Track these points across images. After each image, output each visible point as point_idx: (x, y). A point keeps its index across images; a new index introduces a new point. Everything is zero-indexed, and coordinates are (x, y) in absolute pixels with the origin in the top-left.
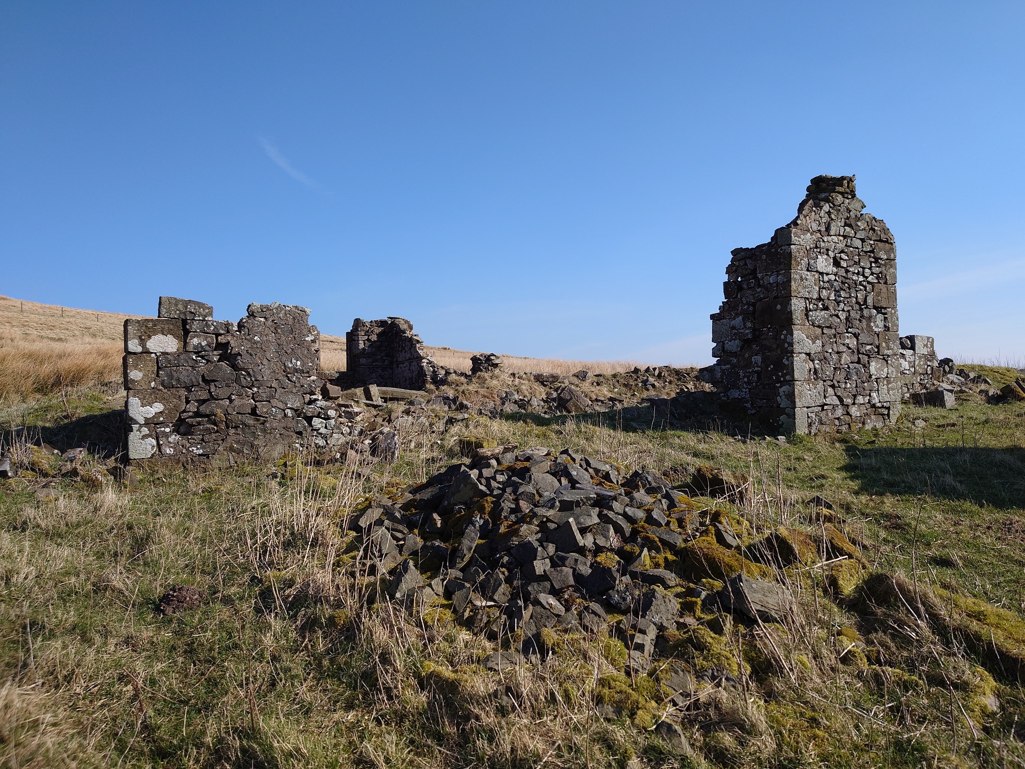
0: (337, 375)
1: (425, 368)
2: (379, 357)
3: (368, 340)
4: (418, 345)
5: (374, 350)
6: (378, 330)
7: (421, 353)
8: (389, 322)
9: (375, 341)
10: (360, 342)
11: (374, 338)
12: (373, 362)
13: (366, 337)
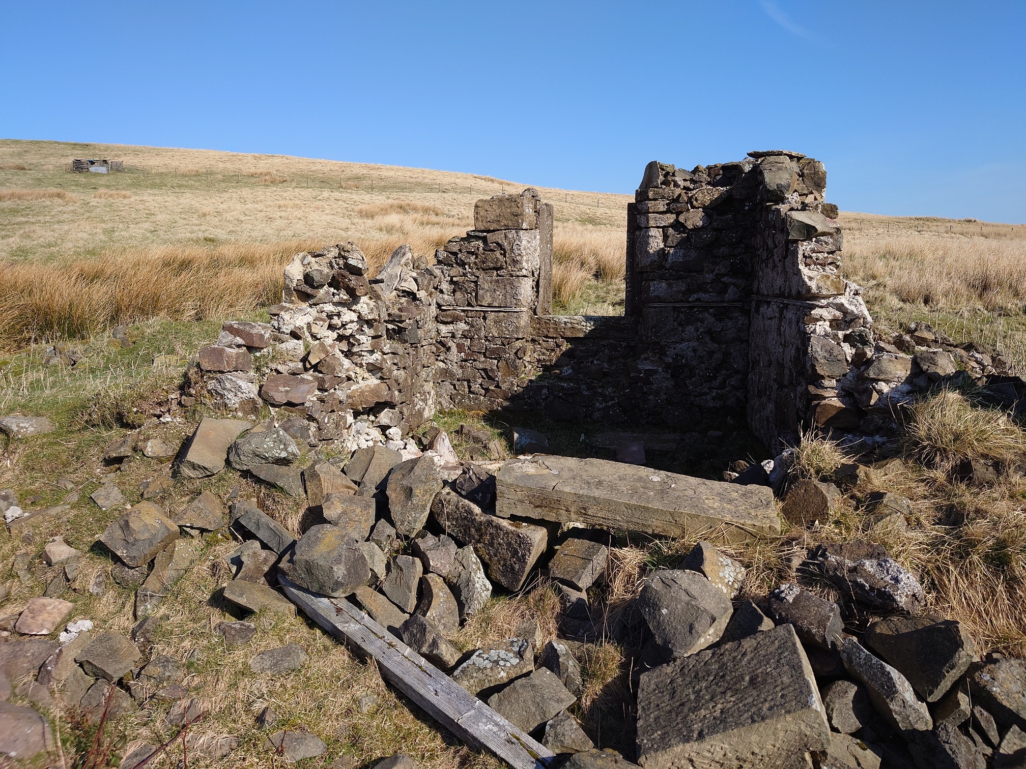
0: (589, 327)
1: (816, 348)
2: (709, 277)
3: (678, 226)
4: (805, 247)
5: (693, 254)
6: (707, 194)
7: (811, 276)
8: (747, 168)
9: (696, 229)
10: (653, 232)
11: (694, 219)
12: (689, 291)
13: (671, 218)
